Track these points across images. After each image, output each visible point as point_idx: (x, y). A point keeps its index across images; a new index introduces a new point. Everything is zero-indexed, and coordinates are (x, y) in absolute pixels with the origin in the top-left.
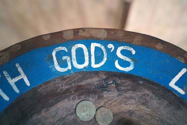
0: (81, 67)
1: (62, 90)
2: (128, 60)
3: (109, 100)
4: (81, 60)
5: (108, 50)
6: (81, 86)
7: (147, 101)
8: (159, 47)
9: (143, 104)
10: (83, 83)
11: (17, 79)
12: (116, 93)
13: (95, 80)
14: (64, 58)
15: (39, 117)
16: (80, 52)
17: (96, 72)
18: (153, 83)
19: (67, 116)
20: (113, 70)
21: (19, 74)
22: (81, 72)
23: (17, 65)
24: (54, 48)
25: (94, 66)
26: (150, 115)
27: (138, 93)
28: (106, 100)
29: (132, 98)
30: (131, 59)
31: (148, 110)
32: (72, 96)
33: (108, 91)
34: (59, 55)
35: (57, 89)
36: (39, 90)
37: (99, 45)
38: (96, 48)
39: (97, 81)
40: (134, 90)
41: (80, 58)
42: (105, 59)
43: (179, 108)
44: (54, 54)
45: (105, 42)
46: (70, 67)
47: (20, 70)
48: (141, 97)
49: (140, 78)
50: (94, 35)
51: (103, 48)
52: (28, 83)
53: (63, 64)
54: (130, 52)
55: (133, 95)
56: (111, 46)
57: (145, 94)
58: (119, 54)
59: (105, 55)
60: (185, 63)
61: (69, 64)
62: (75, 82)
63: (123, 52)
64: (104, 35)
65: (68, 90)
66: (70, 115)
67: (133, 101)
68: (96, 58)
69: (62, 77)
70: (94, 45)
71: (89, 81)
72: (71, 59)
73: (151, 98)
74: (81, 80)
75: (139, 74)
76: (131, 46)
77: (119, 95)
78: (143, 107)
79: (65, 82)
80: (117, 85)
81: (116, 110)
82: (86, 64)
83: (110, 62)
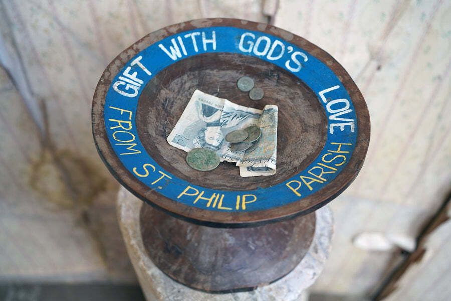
0: (258, 54)
1: (235, 63)
2: (298, 63)
3: (267, 86)
4: (261, 49)
5: (286, 50)
6: (251, 67)
7: (294, 98)
8: (329, 63)
9: (291, 99)
10: (254, 66)
11: (209, 41)
12: (275, 84)
13: (264, 68)
14: (249, 42)
15: (211, 72)
16: (263, 43)
17: (268, 63)
18: (308, 88)
19: (230, 82)
20: (281, 66)
21: (211, 38)
22: (256, 57)
23: (214, 32)
24: (245, 32)
25: (269, 58)
26: (291, 107)
27: (291, 90)
28: (264, 85)
29: (285, 91)
30: (301, 63)
31: (291, 104)
32: (241, 71)
33: (270, 79)
34: (247, 39)
35: (232, 61)
36: (220, 56)
37: (281, 44)
38: (278, 46)
39: (265, 69)
40: (290, 86)
41: (262, 47)
42: (280, 56)
43: (315, 110)
44: (243, 36)
45: (287, 44)
46: (250, 51)
47: (214, 36)
48: (292, 93)
49: (299, 80)
50: (282, 35)
51: (283, 47)
52: (214, 47)
53: (246, 46)
54: (303, 59)
55: (287, 90)
56: (291, 48)
57: (296, 93)
58: (293, 57)
59: (282, 53)
60: (342, 83)
61: (251, 48)
62: (248, 62)
63: (298, 57)
64: (290, 38)
65: (240, 65)
66: (232, 82)
67: (284, 94)
68: (274, 52)
69: (241, 55)
70: (277, 42)
71: (259, 66)
72: (254, 45)
73: (299, 97)
74: (253, 63)
75: (300, 77)
76: (306, 54)
77: (276, 85)
78: (289, 100)
79: (241, 59)
80: (279, 78)
81: (267, 94)
82: (264, 54)
83: (283, 60)
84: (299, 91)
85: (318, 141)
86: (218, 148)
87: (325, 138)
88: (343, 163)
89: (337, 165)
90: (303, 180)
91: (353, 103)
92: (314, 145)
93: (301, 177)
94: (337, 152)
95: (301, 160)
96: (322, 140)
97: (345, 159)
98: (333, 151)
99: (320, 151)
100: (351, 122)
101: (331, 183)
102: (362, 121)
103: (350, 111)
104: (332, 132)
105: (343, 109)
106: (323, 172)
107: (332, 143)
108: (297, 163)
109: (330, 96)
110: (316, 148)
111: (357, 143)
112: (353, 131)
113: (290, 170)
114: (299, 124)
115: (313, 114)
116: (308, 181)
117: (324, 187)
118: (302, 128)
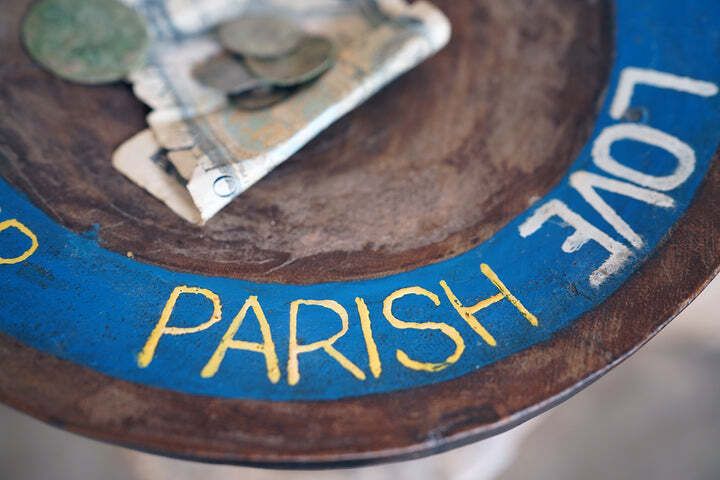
7: (536, 38)
9: (524, 33)
26: (499, 62)
31: (510, 52)
48: (544, 18)
57: (556, 23)
67: (523, 6)
73: (555, 44)
84: (569, 26)
85: (457, 224)
86: (179, 37)
87: (487, 233)
88: (429, 367)
89: (402, 357)
90: (242, 313)
91: (704, 184)
92: (426, 227)
93: (252, 302)
94: (462, 311)
95: (337, 244)
96: (470, 233)
97: (452, 359)
98: (452, 297)
99: (420, 261)
100: (626, 242)
101: (289, 409)
102: (667, 272)
103: (667, 203)
104: (528, 229)
105: (648, 180)
106: (327, 345)
107: (485, 269)
108: (309, 244)
109: (649, 105)
110: (425, 240)
111: (561, 335)
112: (596, 280)
113: (257, 250)
114: (465, 129)
115: (542, 126)
116: (250, 331)
117: (252, 402)
118: (461, 149)
